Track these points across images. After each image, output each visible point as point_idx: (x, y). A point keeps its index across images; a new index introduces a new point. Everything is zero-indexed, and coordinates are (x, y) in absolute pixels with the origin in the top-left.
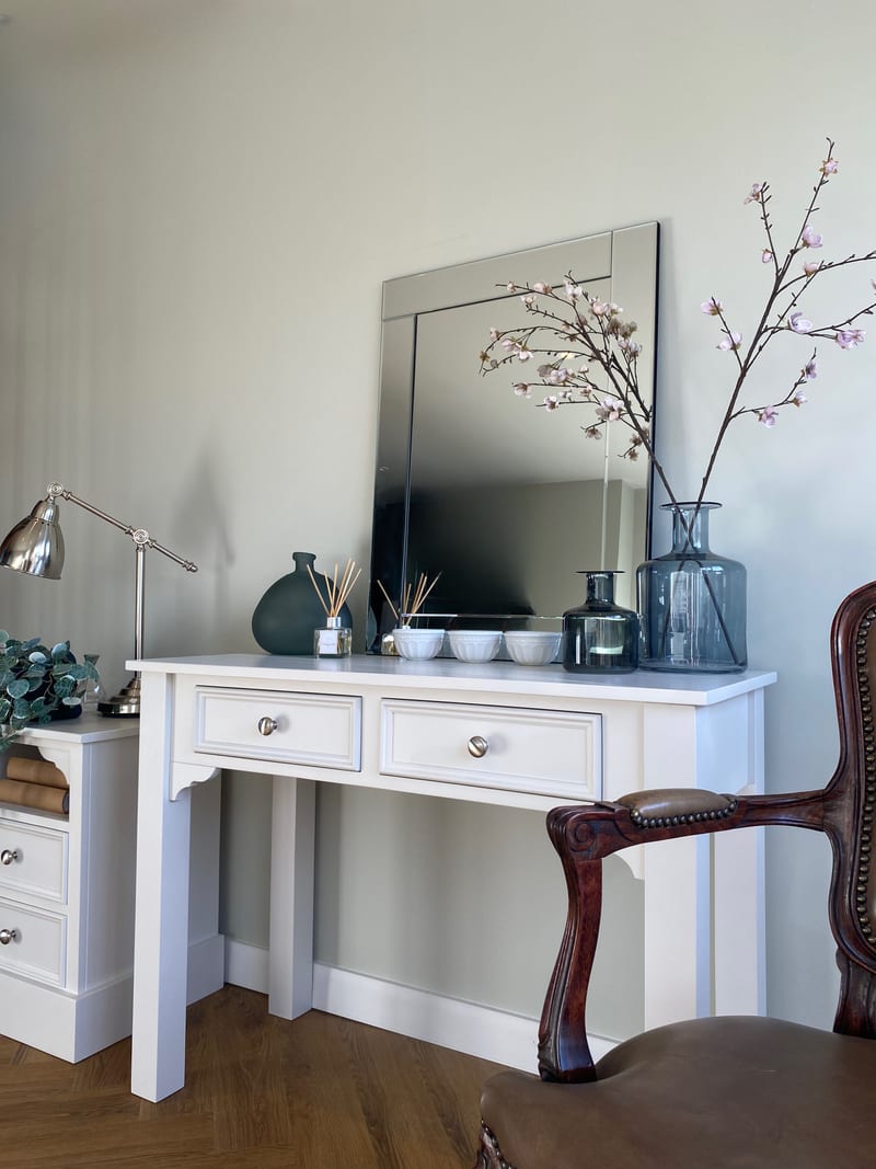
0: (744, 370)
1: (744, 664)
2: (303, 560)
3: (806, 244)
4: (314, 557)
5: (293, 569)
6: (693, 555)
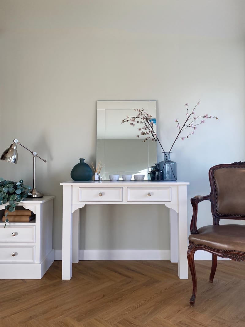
0: (180, 132)
1: (176, 179)
2: (82, 160)
3: (193, 114)
4: (84, 159)
5: (80, 162)
6: (167, 161)
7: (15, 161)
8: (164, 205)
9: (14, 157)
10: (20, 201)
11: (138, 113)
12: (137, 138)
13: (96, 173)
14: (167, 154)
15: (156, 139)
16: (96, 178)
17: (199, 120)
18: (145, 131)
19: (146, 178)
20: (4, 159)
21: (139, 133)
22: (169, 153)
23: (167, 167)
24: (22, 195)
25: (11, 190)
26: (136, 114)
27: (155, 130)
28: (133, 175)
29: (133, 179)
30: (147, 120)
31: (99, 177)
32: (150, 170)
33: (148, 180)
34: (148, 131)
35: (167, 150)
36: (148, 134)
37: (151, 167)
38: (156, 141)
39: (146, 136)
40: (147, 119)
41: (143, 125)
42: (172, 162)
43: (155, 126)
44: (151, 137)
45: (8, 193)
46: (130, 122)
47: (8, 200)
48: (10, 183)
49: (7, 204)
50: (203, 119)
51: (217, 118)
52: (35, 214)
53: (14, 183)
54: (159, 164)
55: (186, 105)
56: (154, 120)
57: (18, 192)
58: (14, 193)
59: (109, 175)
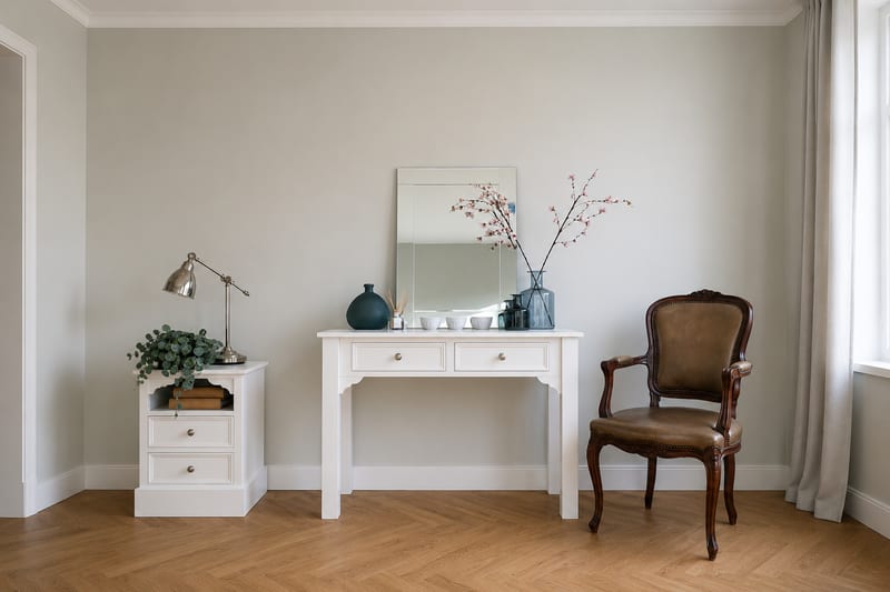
0: (560, 231)
1: (554, 326)
2: (368, 287)
3: (584, 194)
4: (373, 286)
6: (536, 289)
7: (191, 292)
8: (536, 378)
9: (187, 286)
10: (201, 369)
11: (480, 192)
12: (479, 242)
13: (397, 314)
14: (536, 276)
15: (515, 243)
16: (397, 322)
17: (594, 208)
18: (494, 228)
19: (495, 324)
20: (171, 290)
21: (482, 232)
22: (541, 272)
23: (537, 302)
24: (205, 357)
25: (186, 349)
26: (477, 193)
27: (513, 227)
28: (469, 318)
29: (469, 325)
30: (498, 208)
31: (403, 323)
32: (503, 306)
33: (500, 328)
34: (499, 227)
35: (536, 268)
36: (499, 234)
37: (506, 301)
38: (515, 248)
39: (495, 238)
40: (497, 204)
41: (489, 218)
42: (547, 291)
43: (512, 218)
44: (506, 241)
45: (180, 354)
46: (465, 210)
47: (181, 367)
48: (181, 335)
49: (179, 375)
50: (603, 205)
51: (629, 203)
52: (232, 396)
53: (190, 336)
54: (520, 296)
55: (571, 177)
56: (512, 208)
57: (198, 351)
58: (192, 354)
59: (422, 319)
